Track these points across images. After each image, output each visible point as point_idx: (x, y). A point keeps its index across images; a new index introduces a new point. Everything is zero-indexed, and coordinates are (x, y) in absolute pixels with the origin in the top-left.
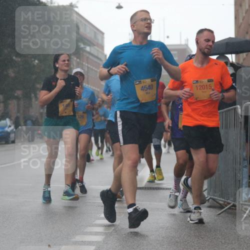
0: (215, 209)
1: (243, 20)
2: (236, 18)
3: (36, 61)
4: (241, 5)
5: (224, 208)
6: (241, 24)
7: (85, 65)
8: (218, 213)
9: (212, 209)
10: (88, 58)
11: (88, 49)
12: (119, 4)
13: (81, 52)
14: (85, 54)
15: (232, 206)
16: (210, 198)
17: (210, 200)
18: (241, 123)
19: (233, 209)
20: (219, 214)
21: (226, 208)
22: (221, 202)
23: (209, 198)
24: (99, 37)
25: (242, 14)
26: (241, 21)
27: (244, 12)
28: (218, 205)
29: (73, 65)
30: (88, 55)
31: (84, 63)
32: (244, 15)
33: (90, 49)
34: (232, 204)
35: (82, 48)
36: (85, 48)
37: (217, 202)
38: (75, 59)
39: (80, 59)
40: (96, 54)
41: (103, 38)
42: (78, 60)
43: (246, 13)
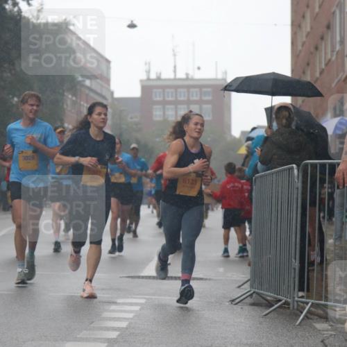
0: (261, 308)
1: (303, 46)
2: (293, 43)
3: (16, 99)
4: (300, 26)
5: (273, 306)
6: (300, 51)
7: (83, 106)
8: (264, 314)
9: (256, 308)
10: (87, 95)
11: (88, 83)
12: (132, 21)
13: (78, 87)
14: (83, 89)
15: (284, 304)
16: (254, 292)
17: (254, 295)
18: (298, 188)
19: (285, 307)
20: (266, 315)
21: (276, 306)
22: (269, 298)
23: (252, 292)
24: (104, 67)
25: (302, 37)
26: (300, 48)
27: (304, 35)
28: (264, 301)
29: (67, 105)
30: (87, 91)
31: (82, 103)
32: (304, 39)
33: (91, 82)
34: (283, 301)
35: (79, 82)
36: (84, 81)
37: (263, 298)
38: (70, 96)
39: (76, 97)
40: (99, 91)
41: (109, 68)
42: (74, 98)
43: (307, 36)
